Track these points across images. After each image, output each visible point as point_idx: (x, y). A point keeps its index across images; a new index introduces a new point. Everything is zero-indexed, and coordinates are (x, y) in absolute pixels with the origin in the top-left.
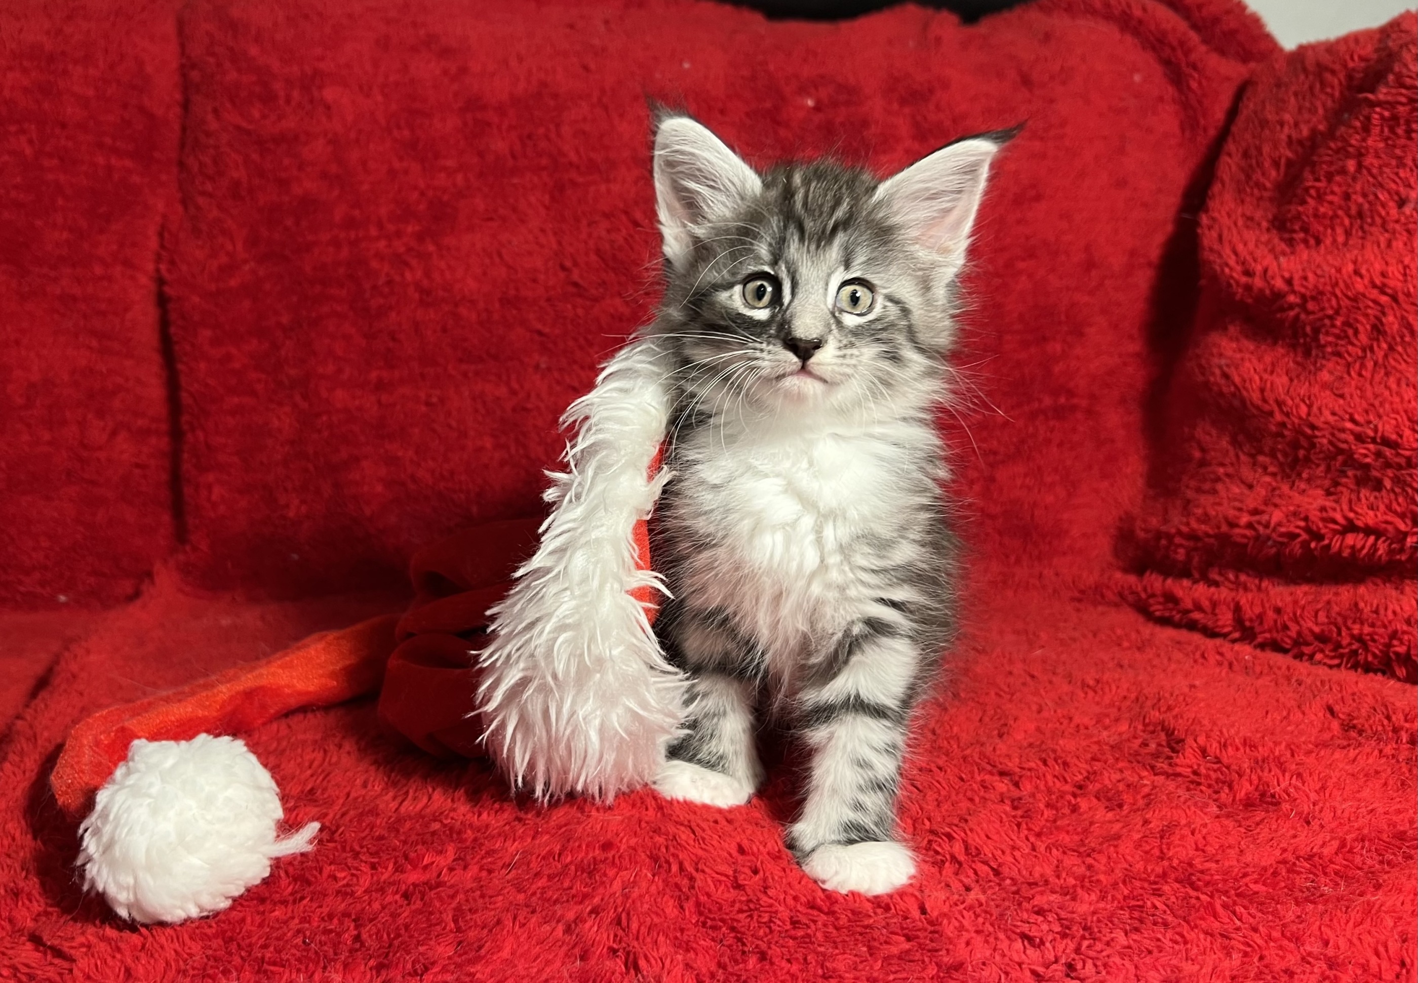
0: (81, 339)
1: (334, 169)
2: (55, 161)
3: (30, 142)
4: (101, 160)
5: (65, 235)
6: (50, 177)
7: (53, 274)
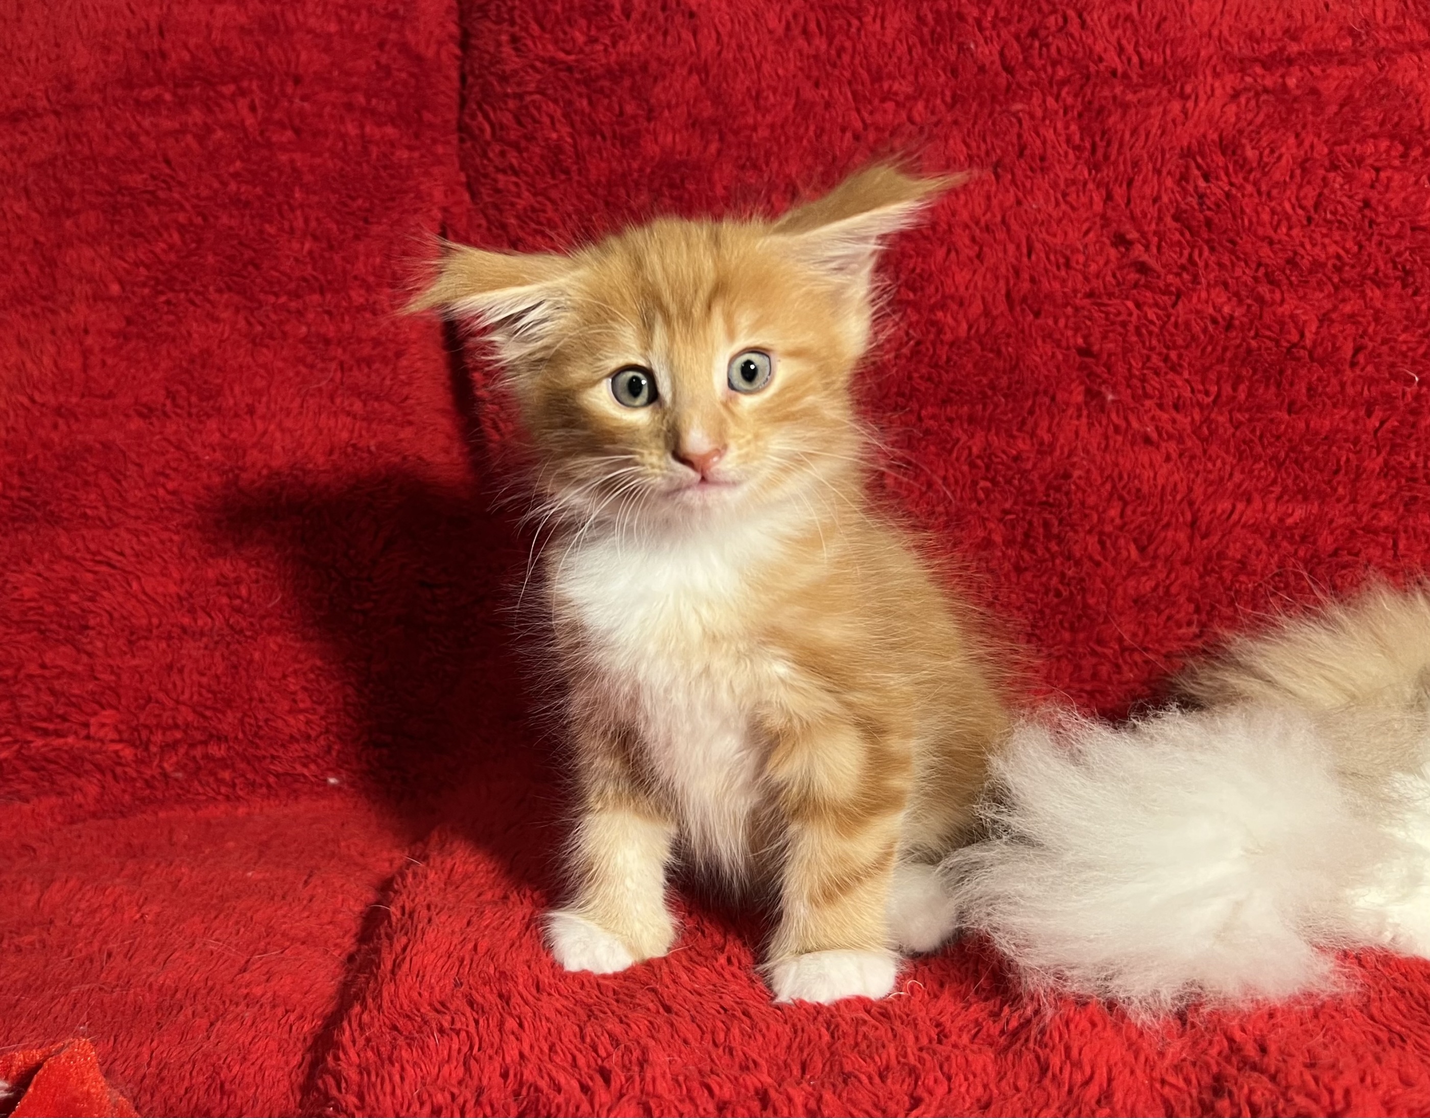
0: (338, 401)
1: (707, 110)
2: (289, 133)
3: (253, 108)
4: (352, 129)
5: (307, 246)
6: (284, 158)
7: (293, 305)
